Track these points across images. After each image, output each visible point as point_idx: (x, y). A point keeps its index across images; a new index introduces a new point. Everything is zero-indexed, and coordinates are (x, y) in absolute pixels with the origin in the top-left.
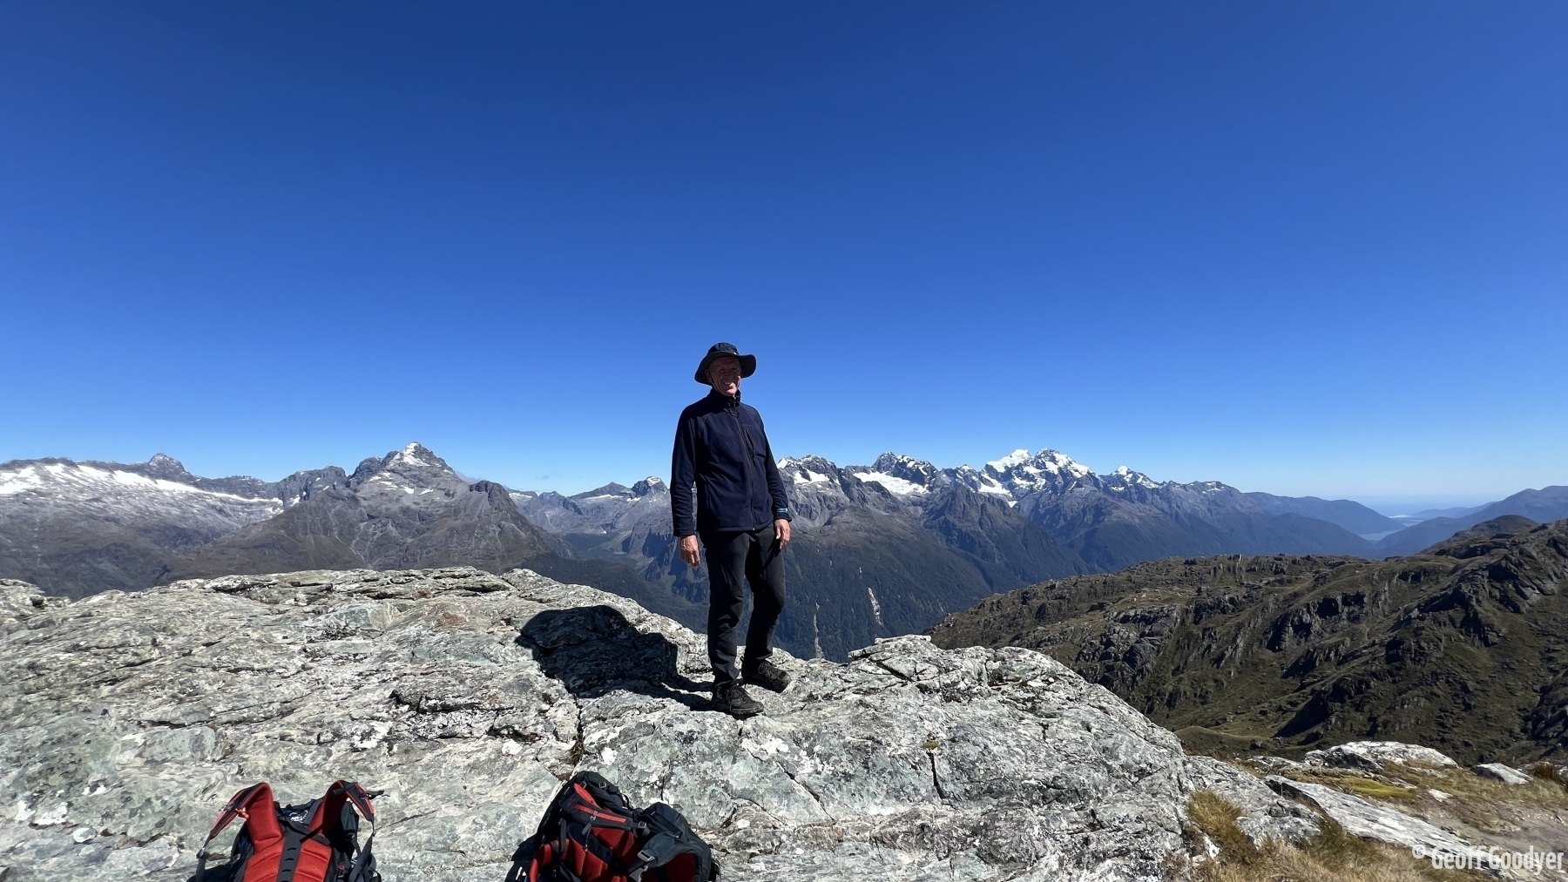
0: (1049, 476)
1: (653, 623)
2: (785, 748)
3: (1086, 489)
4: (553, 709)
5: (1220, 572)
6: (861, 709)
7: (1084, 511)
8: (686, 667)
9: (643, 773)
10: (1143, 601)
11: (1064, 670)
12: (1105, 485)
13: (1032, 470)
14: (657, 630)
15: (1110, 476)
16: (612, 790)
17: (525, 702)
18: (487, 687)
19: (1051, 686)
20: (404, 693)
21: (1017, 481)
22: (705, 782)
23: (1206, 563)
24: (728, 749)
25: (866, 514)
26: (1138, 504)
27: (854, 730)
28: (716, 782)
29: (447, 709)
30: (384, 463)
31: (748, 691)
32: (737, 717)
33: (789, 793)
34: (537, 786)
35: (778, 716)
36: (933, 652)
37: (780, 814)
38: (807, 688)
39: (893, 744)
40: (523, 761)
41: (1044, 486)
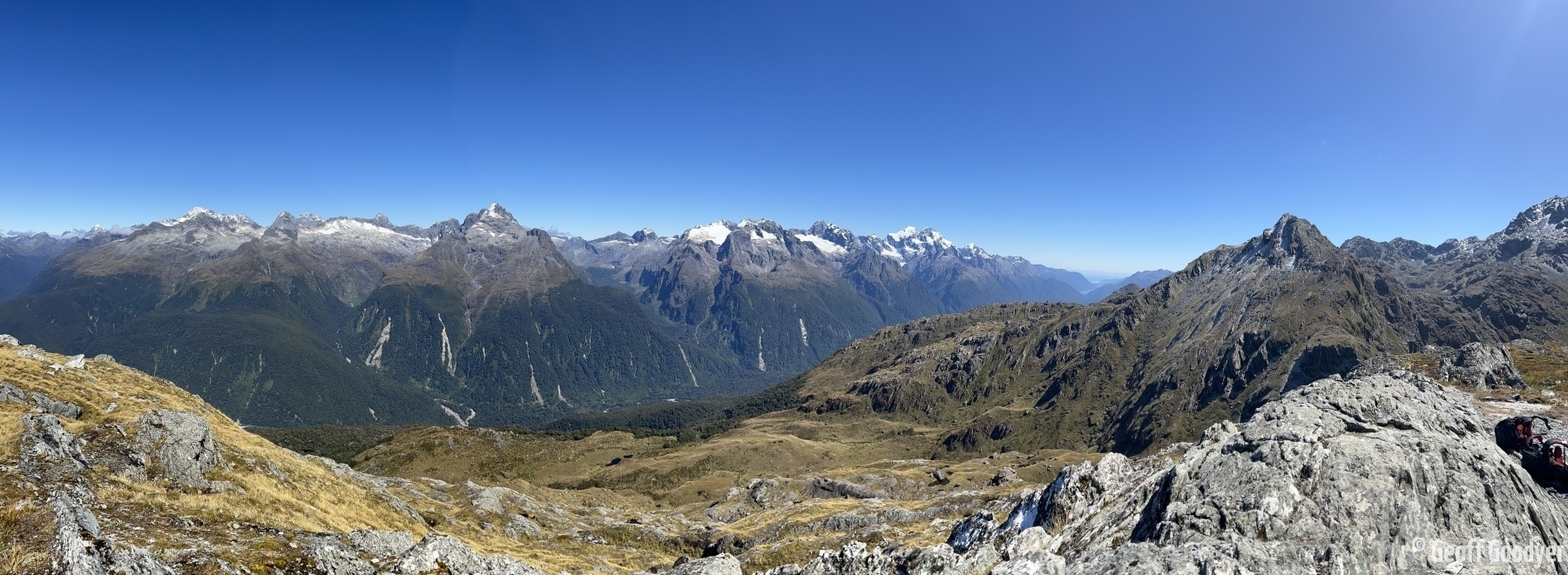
0: (927, 246)
3: (950, 257)
5: (1018, 312)
7: (947, 271)
10: (977, 331)
12: (961, 255)
13: (917, 241)
15: (964, 249)
21: (907, 248)
23: (1011, 306)
25: (802, 265)
26: (978, 268)
30: (479, 216)
41: (924, 253)
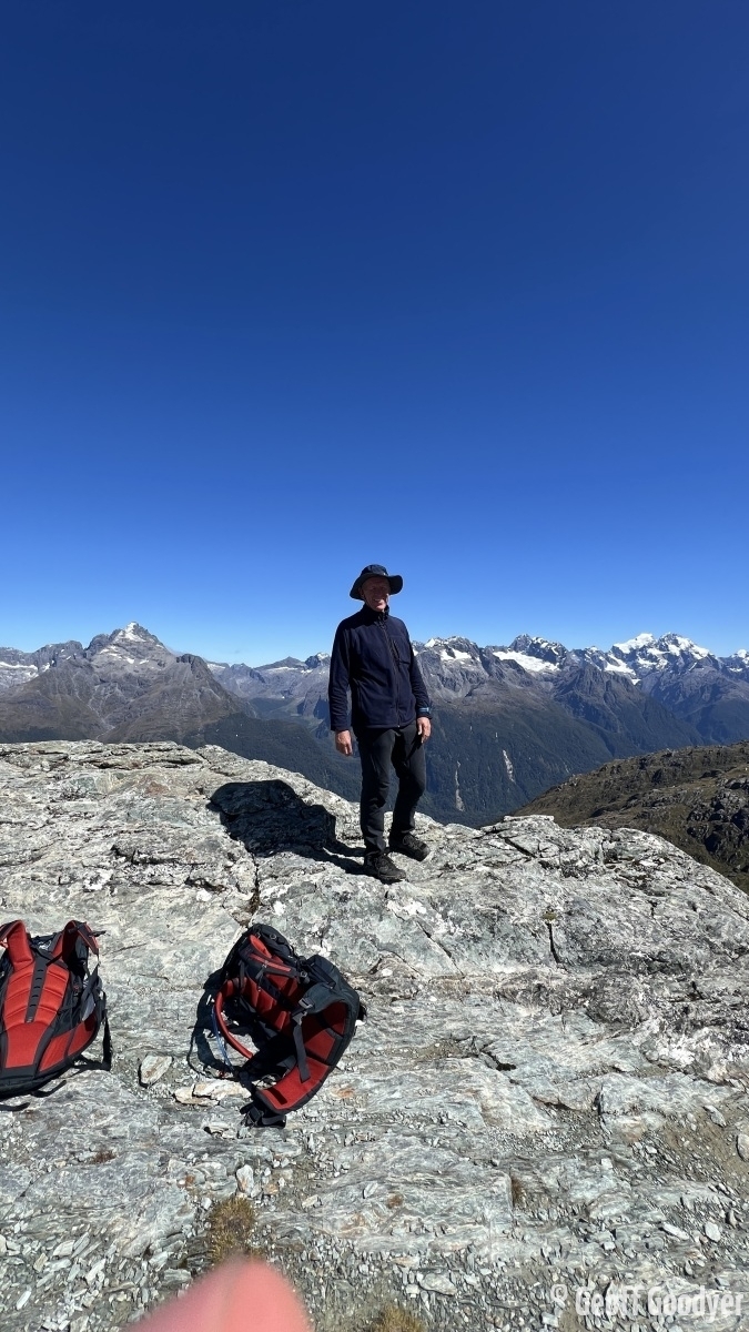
0: (671, 657)
1: (317, 796)
2: (423, 911)
3: (704, 670)
4: (236, 866)
6: (490, 881)
7: (702, 689)
8: (344, 834)
9: (306, 924)
11: (675, 851)
12: (725, 668)
13: (655, 652)
14: (320, 802)
15: (730, 659)
16: (281, 941)
17: (214, 859)
18: (184, 846)
19: (661, 867)
20: (122, 847)
21: (641, 661)
22: (357, 936)
24: (376, 908)
25: (504, 688)
27: (482, 899)
28: (366, 936)
29: (154, 862)
30: (111, 639)
31: (394, 858)
32: (384, 882)
33: (425, 949)
34: (223, 929)
35: (418, 882)
36: (555, 831)
37: (418, 966)
38: (444, 858)
39: (517, 914)
40: (212, 907)
41: (666, 667)
